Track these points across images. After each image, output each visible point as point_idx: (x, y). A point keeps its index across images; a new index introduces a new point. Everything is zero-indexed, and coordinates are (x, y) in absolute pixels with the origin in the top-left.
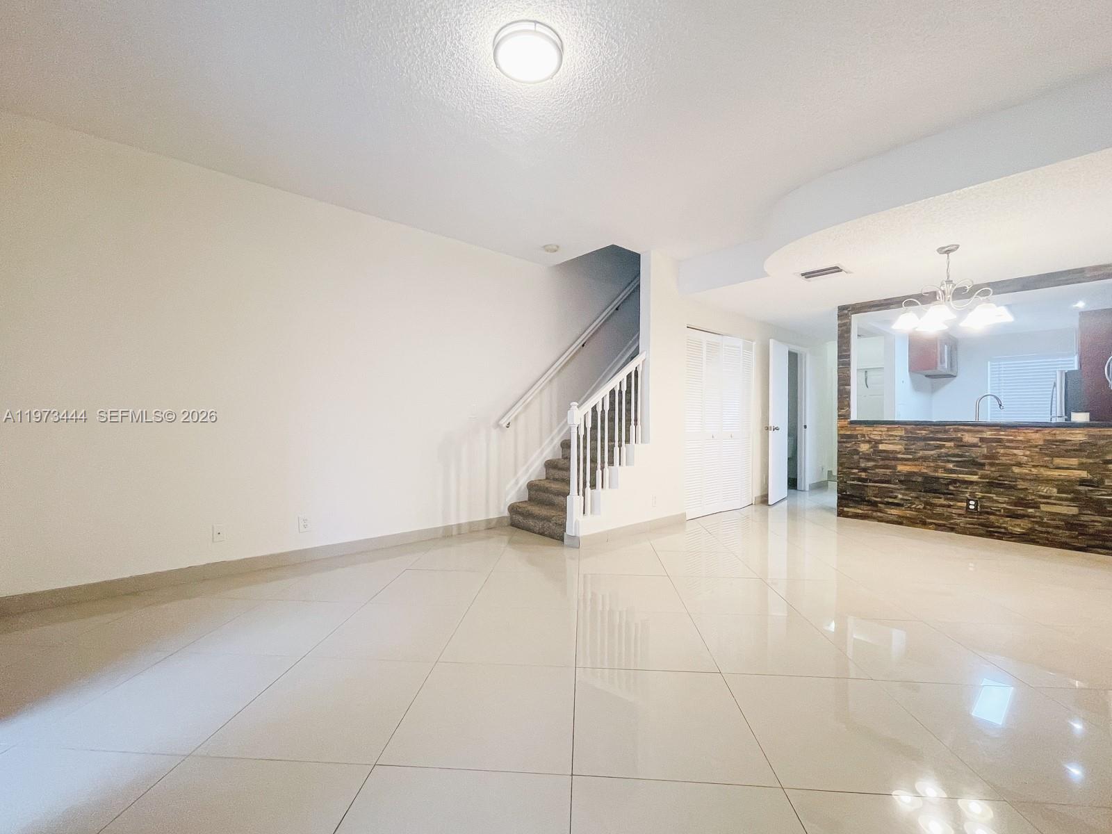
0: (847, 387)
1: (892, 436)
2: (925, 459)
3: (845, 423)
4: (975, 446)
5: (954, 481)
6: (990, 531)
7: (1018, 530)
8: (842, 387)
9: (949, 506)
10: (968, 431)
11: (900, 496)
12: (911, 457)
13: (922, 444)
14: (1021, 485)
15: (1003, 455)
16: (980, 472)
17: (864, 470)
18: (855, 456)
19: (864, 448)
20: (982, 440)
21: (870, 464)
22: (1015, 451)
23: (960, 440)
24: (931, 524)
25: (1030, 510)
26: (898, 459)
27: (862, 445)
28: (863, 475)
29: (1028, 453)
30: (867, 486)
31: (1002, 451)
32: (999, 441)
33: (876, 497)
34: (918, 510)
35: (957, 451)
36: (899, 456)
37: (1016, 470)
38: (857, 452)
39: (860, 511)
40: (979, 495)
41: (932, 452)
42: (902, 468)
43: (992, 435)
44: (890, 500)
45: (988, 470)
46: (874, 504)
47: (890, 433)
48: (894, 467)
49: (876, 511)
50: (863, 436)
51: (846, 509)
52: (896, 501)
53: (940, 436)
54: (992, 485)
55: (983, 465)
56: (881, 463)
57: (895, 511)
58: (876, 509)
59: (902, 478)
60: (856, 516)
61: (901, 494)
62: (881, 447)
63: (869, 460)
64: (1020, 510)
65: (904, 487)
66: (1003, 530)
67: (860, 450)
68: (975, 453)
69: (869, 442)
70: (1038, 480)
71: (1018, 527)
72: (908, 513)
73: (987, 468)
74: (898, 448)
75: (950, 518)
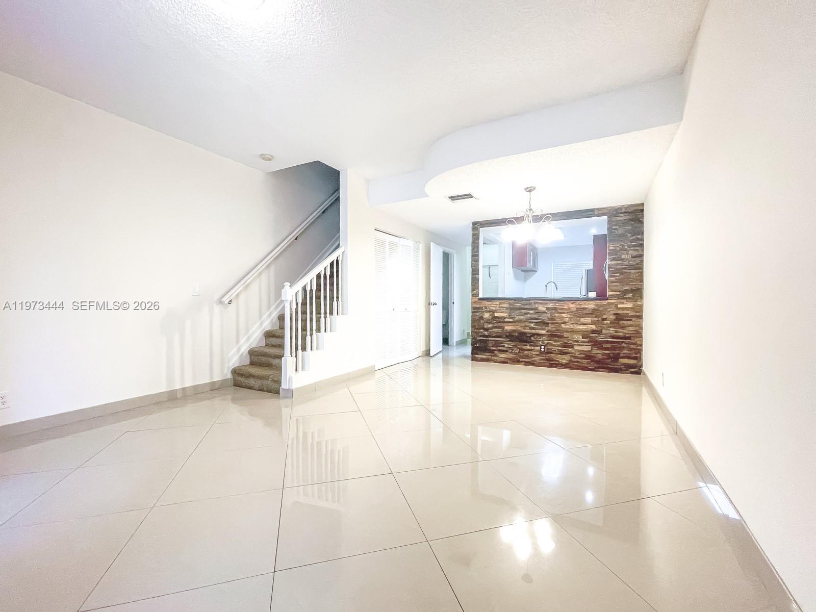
0: (477, 276)
1: (502, 307)
2: (520, 321)
3: (476, 299)
4: (544, 312)
5: (534, 335)
6: (552, 364)
7: (564, 362)
8: (474, 276)
9: (531, 350)
10: (541, 304)
11: (506, 346)
12: (512, 320)
13: (517, 312)
14: (565, 335)
15: (558, 317)
16: (547, 328)
17: (487, 330)
18: (481, 321)
19: (487, 315)
20: (548, 309)
21: (490, 326)
22: (563, 315)
23: (536, 309)
24: (522, 361)
25: (570, 349)
26: (504, 322)
27: (485, 314)
28: (486, 333)
29: (569, 316)
30: (489, 340)
31: (557, 315)
32: (555, 309)
33: (493, 347)
34: (516, 354)
35: (535, 316)
36: (506, 320)
37: (563, 326)
38: (482, 318)
39: (484, 357)
40: (546, 342)
41: (522, 317)
42: (508, 328)
43: (552, 306)
44: (501, 348)
45: (550, 327)
46: (492, 351)
47: (502, 306)
48: (503, 328)
49: (493, 356)
50: (486, 308)
51: (476, 356)
52: (504, 349)
53: (527, 307)
54: (552, 336)
55: (548, 324)
56: (496, 325)
57: (503, 355)
58: (492, 354)
59: (508, 334)
60: (483, 360)
61: (507, 344)
62: (496, 315)
63: (489, 323)
64: (565, 350)
65: (508, 339)
66: (557, 362)
67: (485, 317)
68: (545, 317)
69: (489, 311)
70: (573, 331)
71: (564, 359)
72: (511, 356)
73: (550, 325)
74: (505, 315)
75: (532, 357)
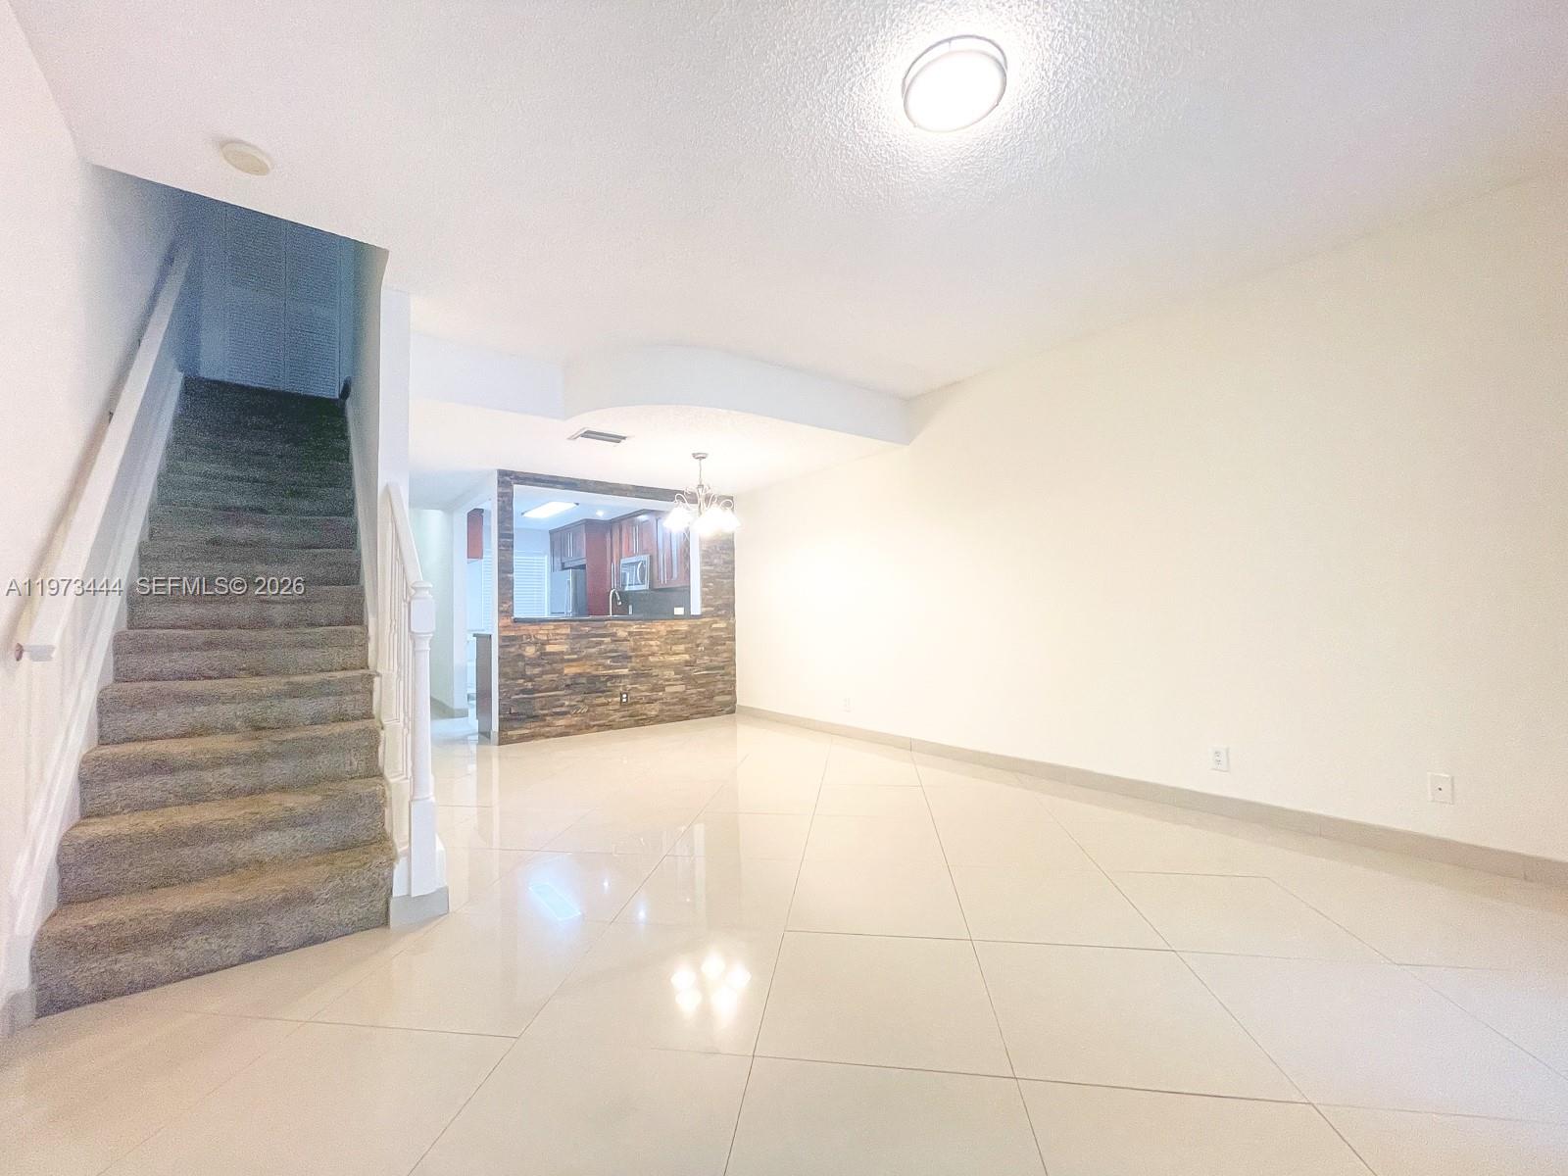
1: (558, 634)
2: (588, 657)
3: (507, 621)
4: (625, 640)
5: (611, 677)
6: (640, 721)
7: (654, 713)
9: (607, 704)
10: (621, 626)
11: (567, 703)
12: (576, 656)
13: (584, 642)
14: (655, 672)
15: (645, 645)
16: (629, 665)
17: (531, 679)
18: (520, 663)
19: (530, 651)
20: (630, 633)
21: (537, 671)
22: (652, 643)
23: (614, 635)
24: (594, 726)
25: (661, 694)
26: (563, 661)
27: (528, 648)
28: (529, 685)
29: (659, 643)
30: (534, 698)
31: (643, 643)
32: (640, 633)
33: (542, 709)
34: (582, 714)
35: (612, 646)
36: (566, 657)
37: (651, 659)
38: (521, 657)
39: (527, 731)
40: (629, 687)
41: (593, 650)
42: (570, 671)
44: (558, 710)
45: (635, 663)
46: (542, 718)
47: (558, 632)
48: (560, 672)
49: (543, 726)
50: (529, 636)
51: (509, 733)
52: (563, 709)
53: (600, 632)
54: (639, 675)
55: (631, 657)
56: (548, 667)
57: (562, 722)
58: (542, 724)
59: (569, 682)
60: (522, 739)
61: (567, 700)
62: (549, 648)
63: (535, 665)
64: (654, 695)
65: (570, 691)
66: (644, 717)
67: (526, 654)
68: (625, 647)
69: (536, 644)
70: (665, 666)
71: (653, 710)
72: (575, 720)
73: (633, 660)
74: (564, 648)
75: (608, 715)
